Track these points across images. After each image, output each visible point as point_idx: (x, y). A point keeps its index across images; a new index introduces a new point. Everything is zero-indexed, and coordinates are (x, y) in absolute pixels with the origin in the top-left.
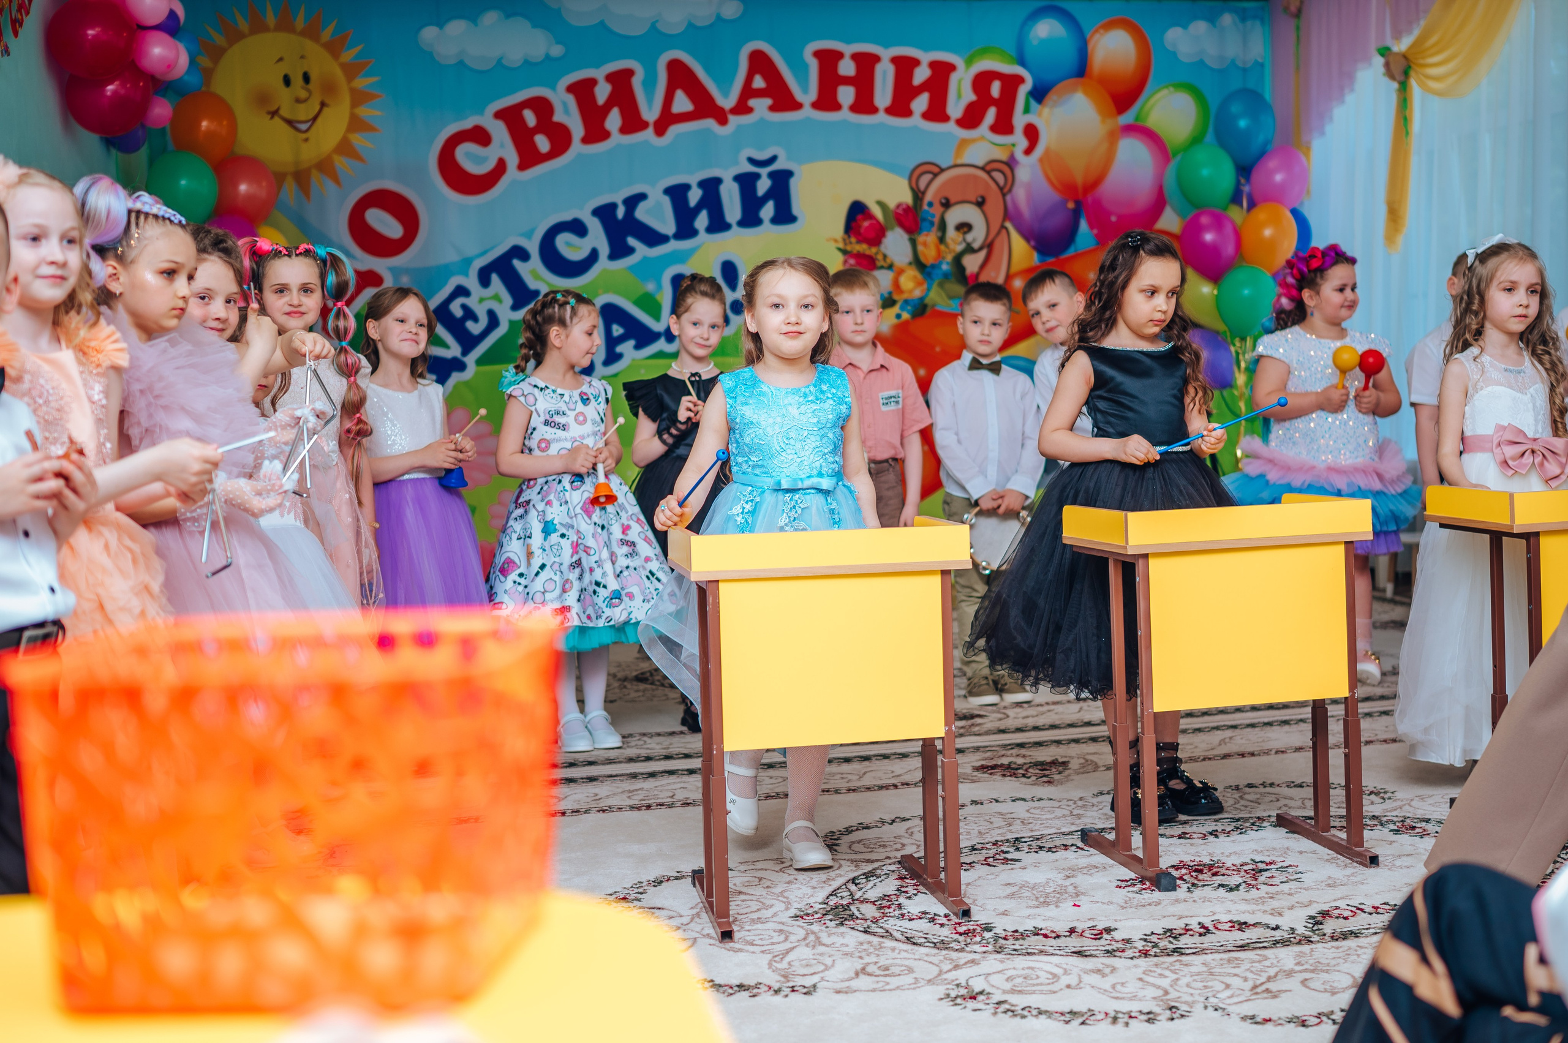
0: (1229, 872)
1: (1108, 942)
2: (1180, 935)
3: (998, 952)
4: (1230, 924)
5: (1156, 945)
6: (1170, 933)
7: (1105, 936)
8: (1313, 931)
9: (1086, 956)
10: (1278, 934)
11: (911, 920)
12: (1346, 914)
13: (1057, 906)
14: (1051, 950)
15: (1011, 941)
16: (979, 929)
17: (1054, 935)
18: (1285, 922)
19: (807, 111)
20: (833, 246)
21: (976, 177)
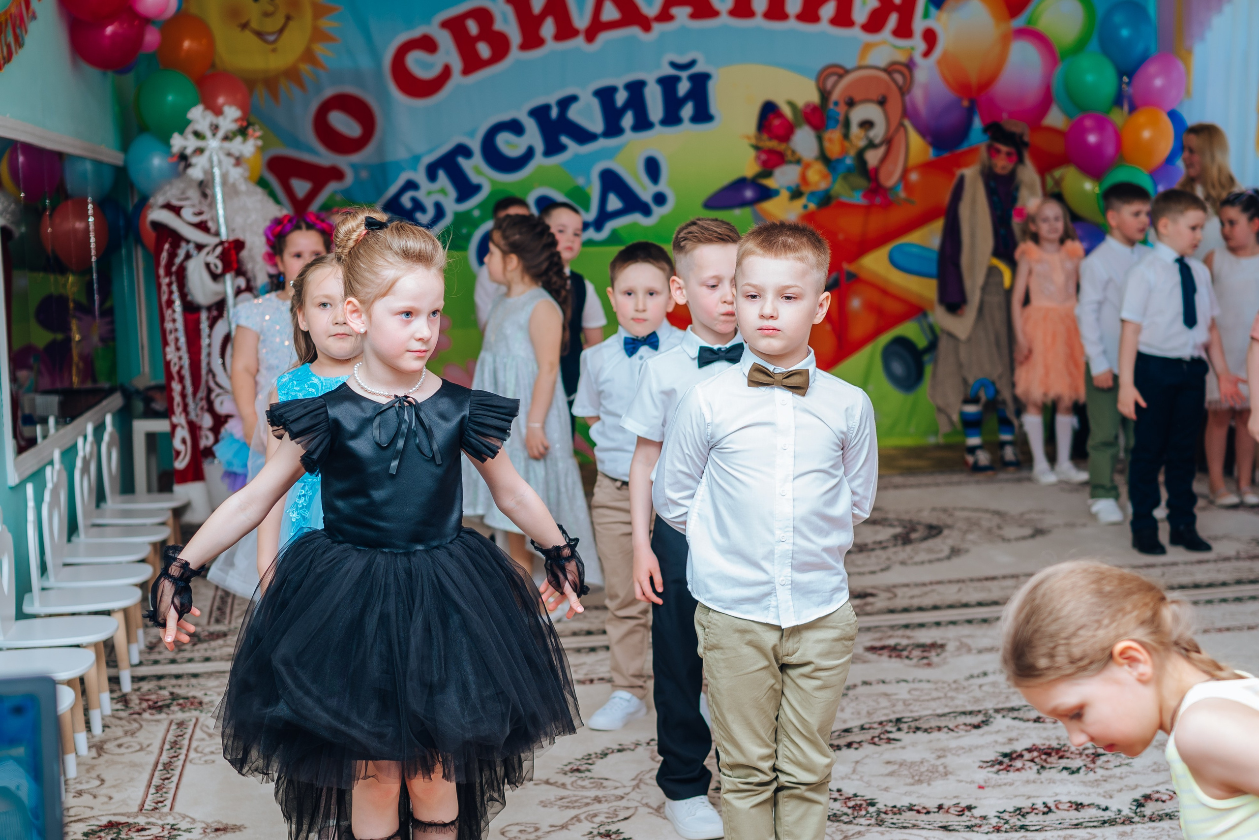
1: (968, 818)
2: (1028, 813)
3: (880, 826)
4: (1069, 805)
5: (1007, 822)
6: (1019, 812)
7: (967, 813)
8: (1136, 813)
9: (950, 830)
10: (1107, 815)
12: (1164, 797)
14: (922, 825)
15: (890, 816)
16: (864, 804)
17: (925, 811)
18: (1114, 805)
19: (725, 19)
20: (745, 142)
21: (878, 78)
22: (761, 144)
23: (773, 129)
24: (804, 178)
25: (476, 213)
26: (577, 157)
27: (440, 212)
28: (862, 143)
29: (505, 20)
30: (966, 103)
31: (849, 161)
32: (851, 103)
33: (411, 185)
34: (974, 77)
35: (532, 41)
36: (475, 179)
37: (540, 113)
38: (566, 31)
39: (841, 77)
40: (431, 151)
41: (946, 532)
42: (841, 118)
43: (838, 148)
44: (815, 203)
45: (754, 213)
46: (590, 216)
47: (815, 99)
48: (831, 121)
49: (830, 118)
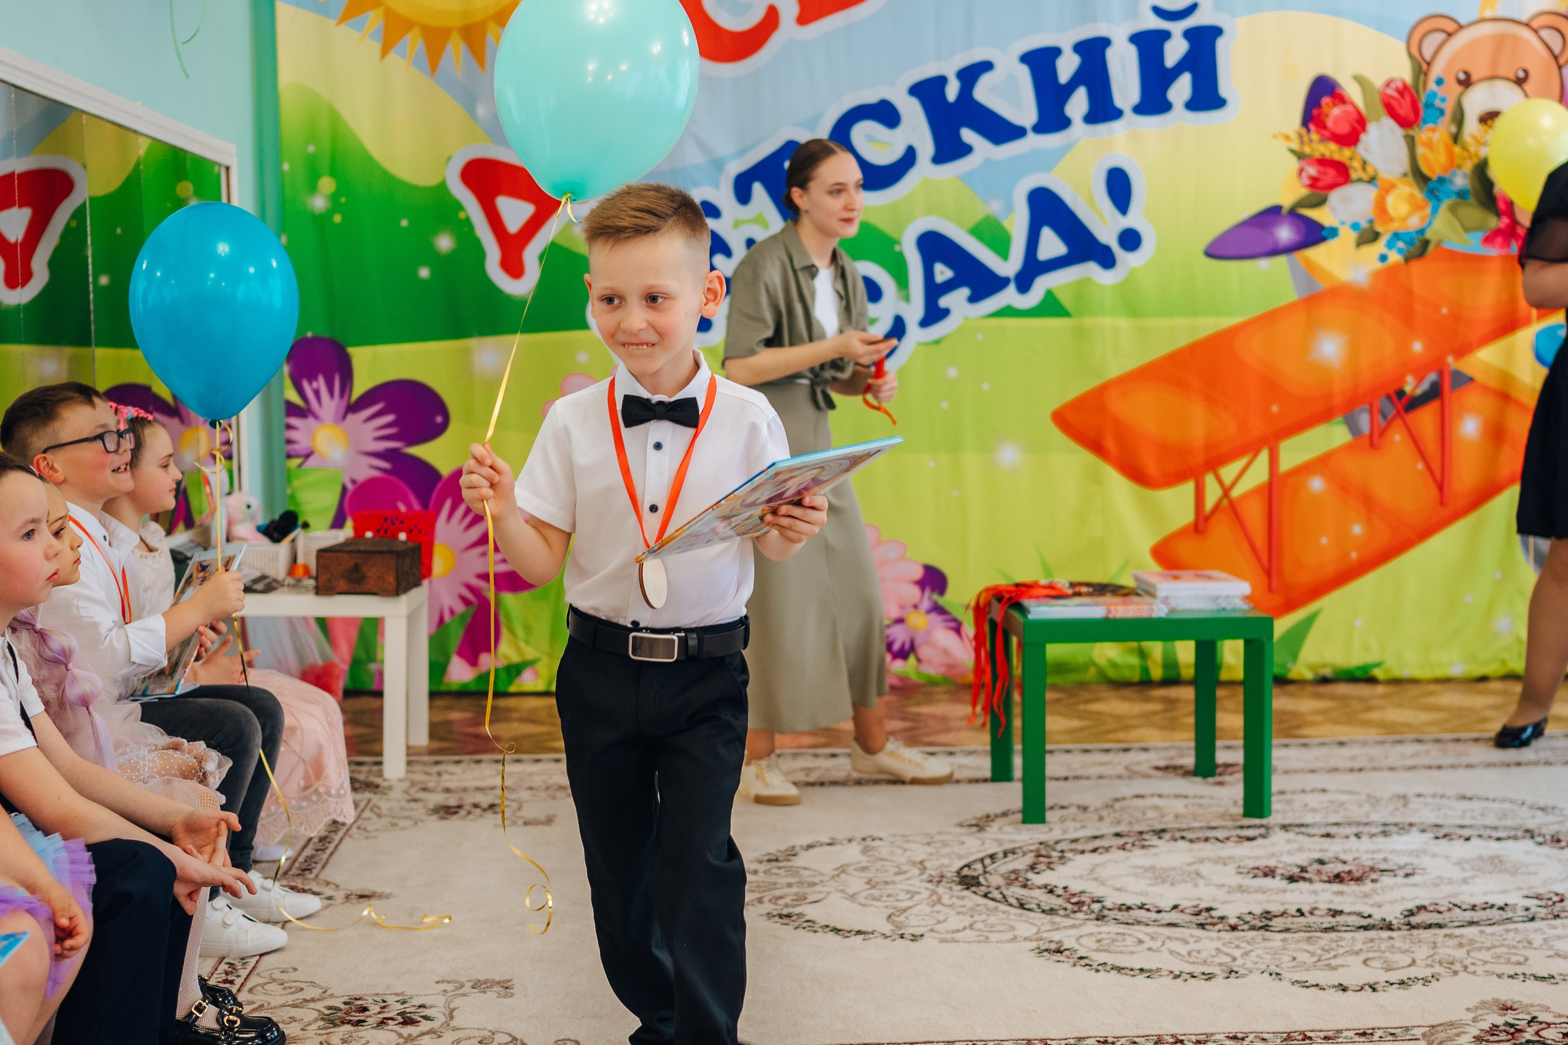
20: (1282, 146)
21: (1516, 39)
22: (1307, 150)
23: (1330, 123)
24: (1381, 207)
26: (988, 162)
31: (1461, 181)
32: (1466, 82)
37: (927, 91)
39: (1450, 35)
40: (742, 152)
42: (1449, 107)
43: (1442, 158)
44: (1400, 251)
45: (1293, 268)
46: (1009, 267)
47: (1404, 73)
48: (1430, 112)
49: (1429, 106)
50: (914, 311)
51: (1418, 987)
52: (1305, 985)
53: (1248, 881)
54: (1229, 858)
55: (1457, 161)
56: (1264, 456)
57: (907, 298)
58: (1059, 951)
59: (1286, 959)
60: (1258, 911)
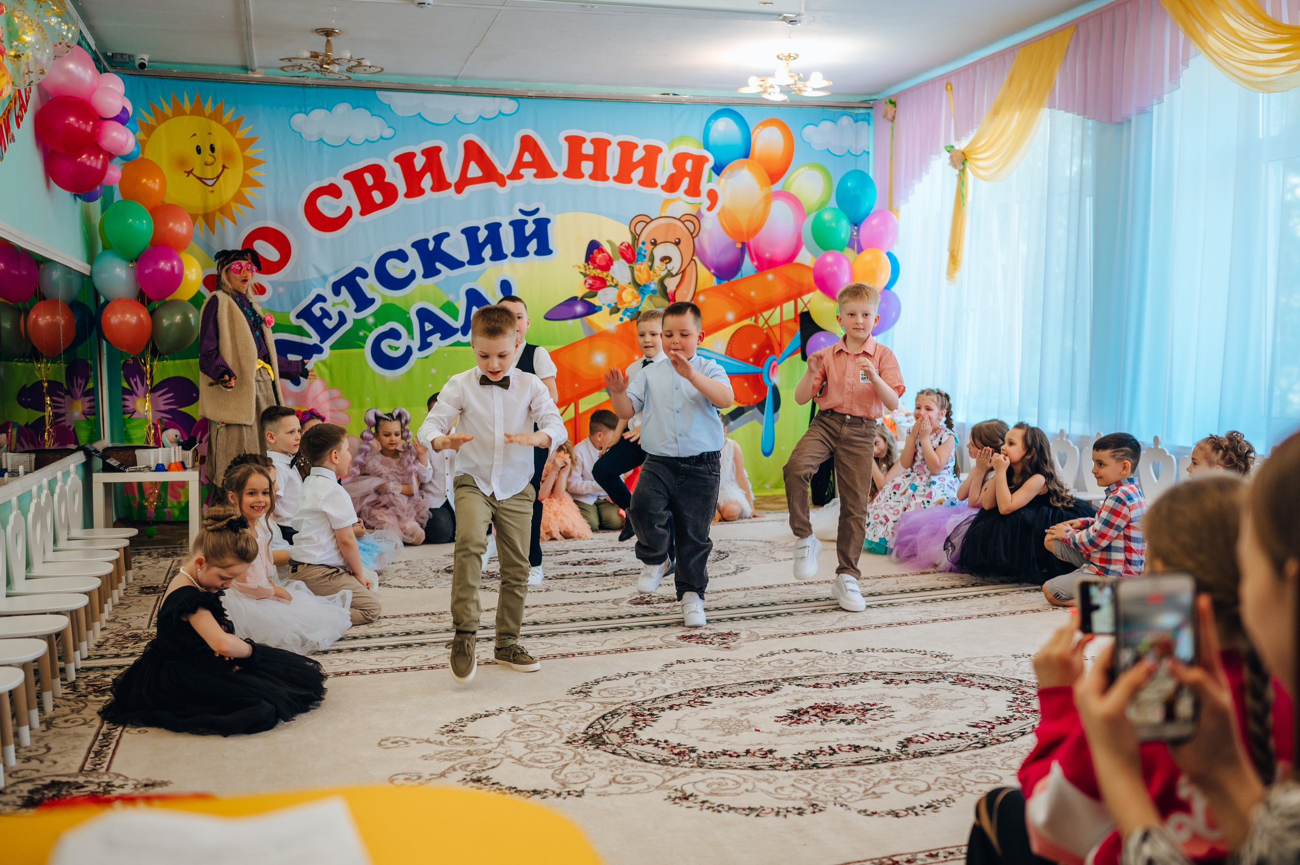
0: (847, 711)
1: (771, 760)
2: (817, 754)
3: (700, 766)
4: (849, 747)
5: (801, 762)
6: (810, 753)
7: (769, 755)
8: (901, 752)
9: (757, 769)
10: (879, 754)
11: (643, 745)
12: (922, 740)
13: (737, 735)
14: (734, 765)
15: (708, 759)
16: (687, 751)
17: (736, 755)
18: (884, 747)
19: (560, 178)
20: (577, 271)
21: (675, 225)
22: (588, 272)
23: (597, 261)
24: (620, 297)
25: (371, 320)
26: (448, 277)
27: (342, 319)
28: (663, 273)
29: (394, 175)
30: (739, 246)
31: (654, 286)
32: (655, 244)
33: (320, 298)
34: (744, 225)
35: (414, 191)
36: (369, 295)
37: (420, 245)
38: (440, 184)
39: (648, 223)
40: (336, 273)
41: (731, 556)
42: (648, 254)
43: (645, 277)
44: (628, 316)
45: (583, 323)
46: (458, 324)
47: (629, 240)
48: (640, 256)
49: (639, 254)
50: (416, 344)
51: (614, 590)
52: (573, 592)
53: (558, 566)
54: (552, 561)
55: (652, 278)
56: (572, 406)
57: (413, 338)
58: (485, 588)
59: (568, 586)
60: (560, 574)
